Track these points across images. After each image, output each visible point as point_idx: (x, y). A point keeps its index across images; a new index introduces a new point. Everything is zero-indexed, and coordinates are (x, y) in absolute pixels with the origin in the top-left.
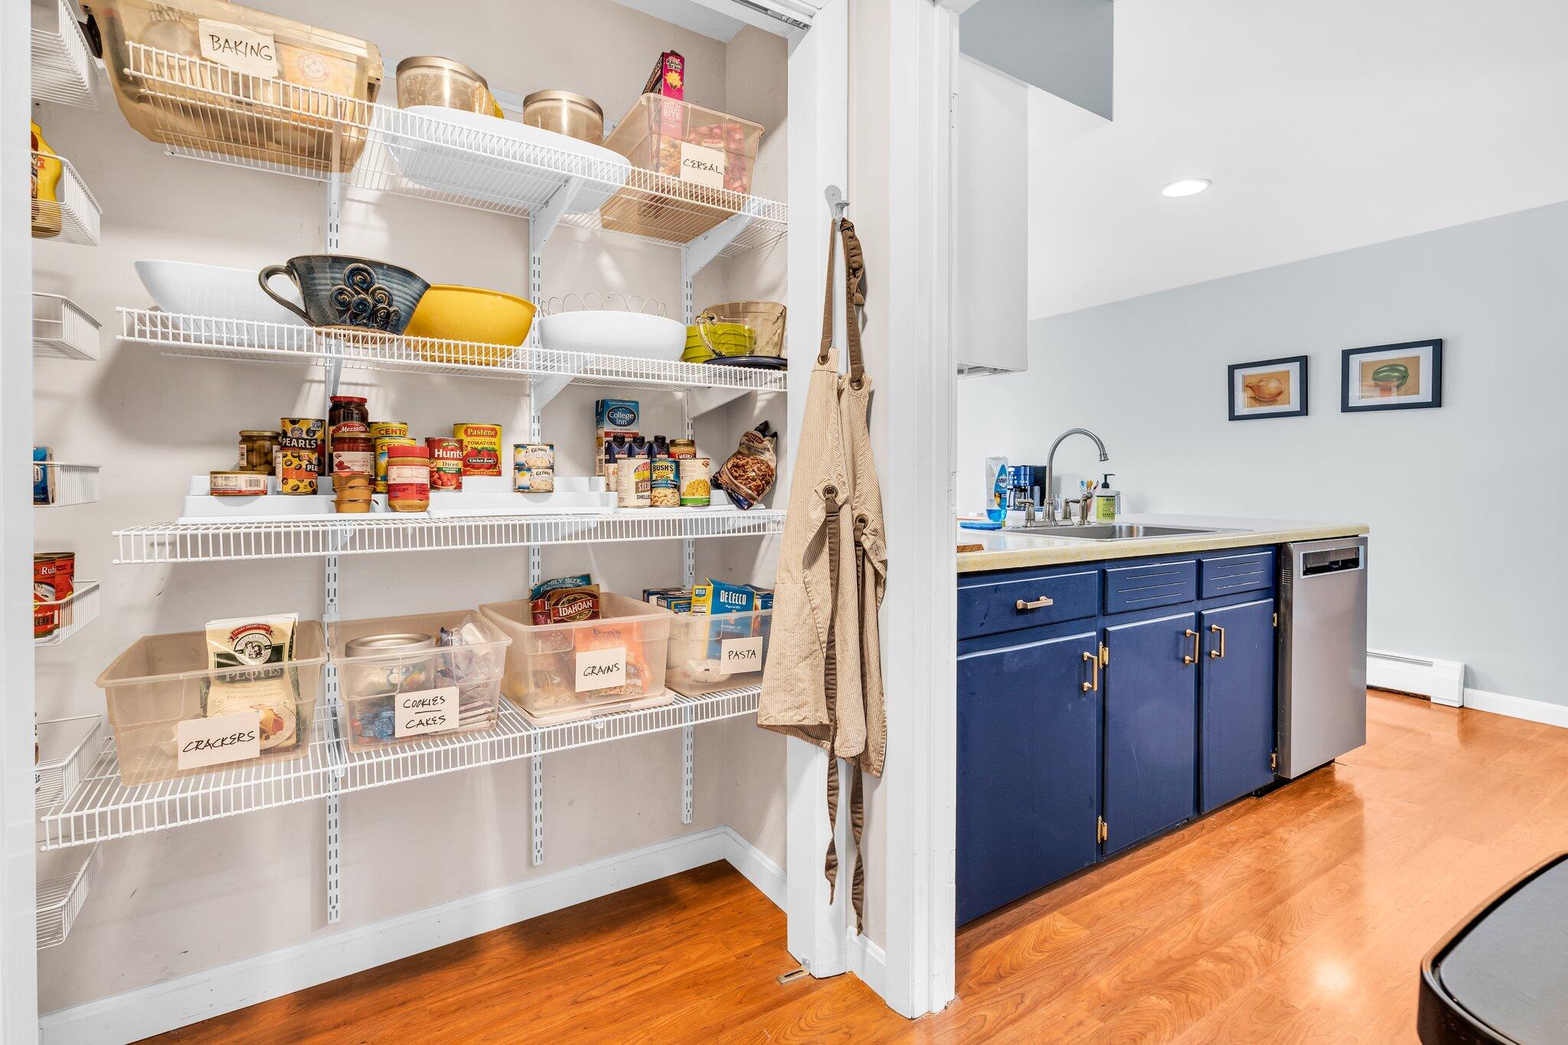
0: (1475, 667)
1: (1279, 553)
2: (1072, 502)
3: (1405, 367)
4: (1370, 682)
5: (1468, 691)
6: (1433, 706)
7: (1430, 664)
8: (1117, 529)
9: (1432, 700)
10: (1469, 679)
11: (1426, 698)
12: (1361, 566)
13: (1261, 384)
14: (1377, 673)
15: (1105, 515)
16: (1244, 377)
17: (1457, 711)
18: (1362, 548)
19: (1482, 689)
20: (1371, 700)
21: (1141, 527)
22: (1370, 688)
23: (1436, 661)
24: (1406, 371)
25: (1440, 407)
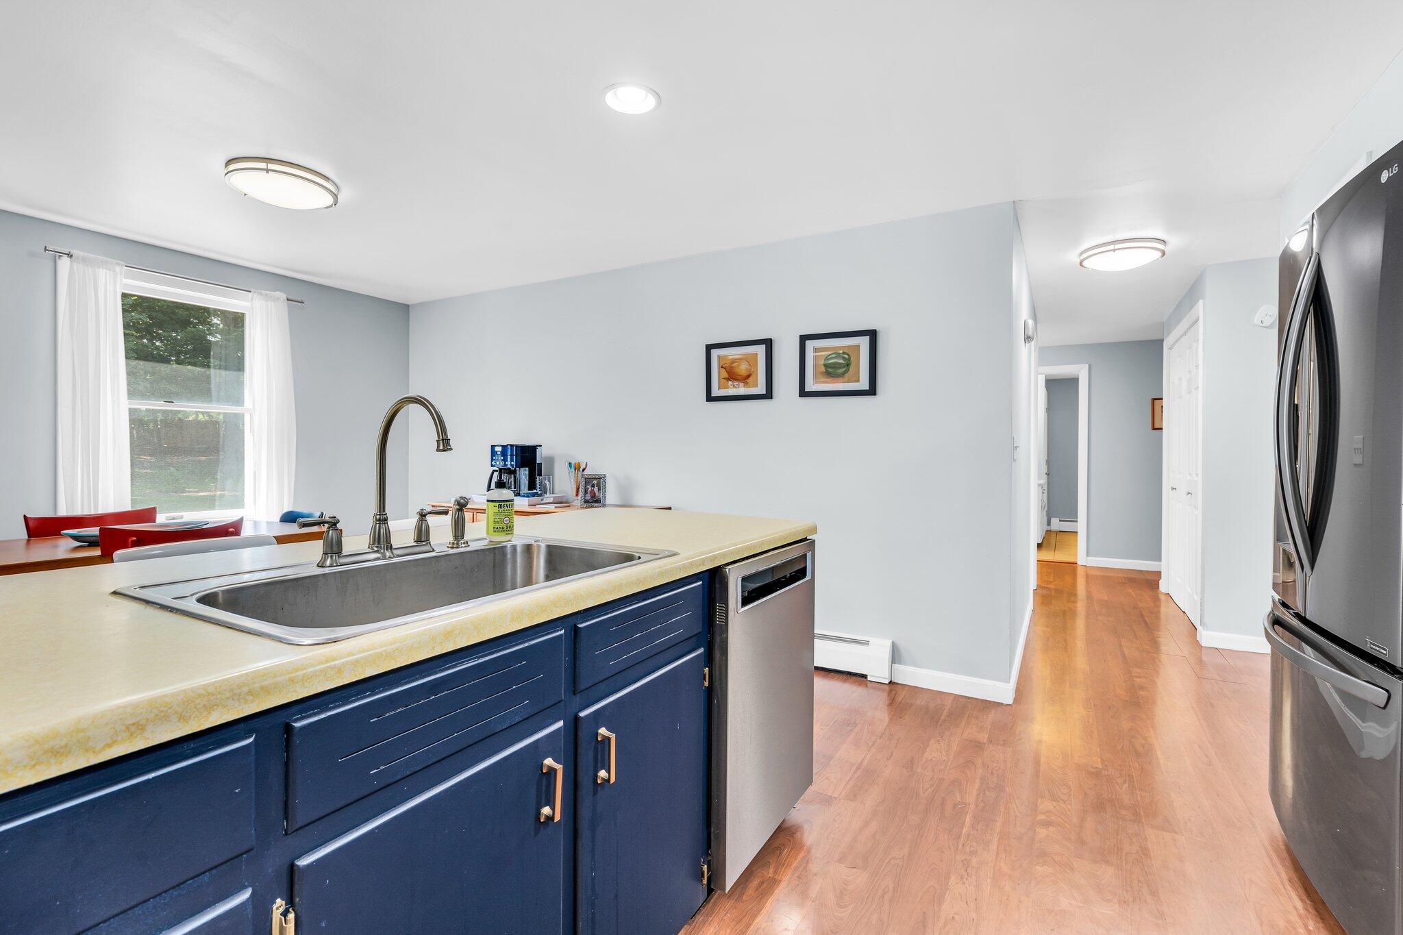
0: (901, 644)
1: (714, 579)
2: (430, 513)
3: (848, 355)
4: (817, 663)
5: (896, 666)
6: (869, 684)
7: (866, 643)
8: (509, 551)
9: (869, 678)
10: (896, 656)
11: (865, 676)
12: (808, 577)
13: (734, 365)
14: (825, 654)
15: (496, 529)
16: (719, 357)
17: (887, 687)
18: (809, 555)
19: (905, 664)
20: (819, 683)
21: (543, 546)
22: (817, 668)
23: (871, 639)
24: (849, 360)
25: (875, 395)
